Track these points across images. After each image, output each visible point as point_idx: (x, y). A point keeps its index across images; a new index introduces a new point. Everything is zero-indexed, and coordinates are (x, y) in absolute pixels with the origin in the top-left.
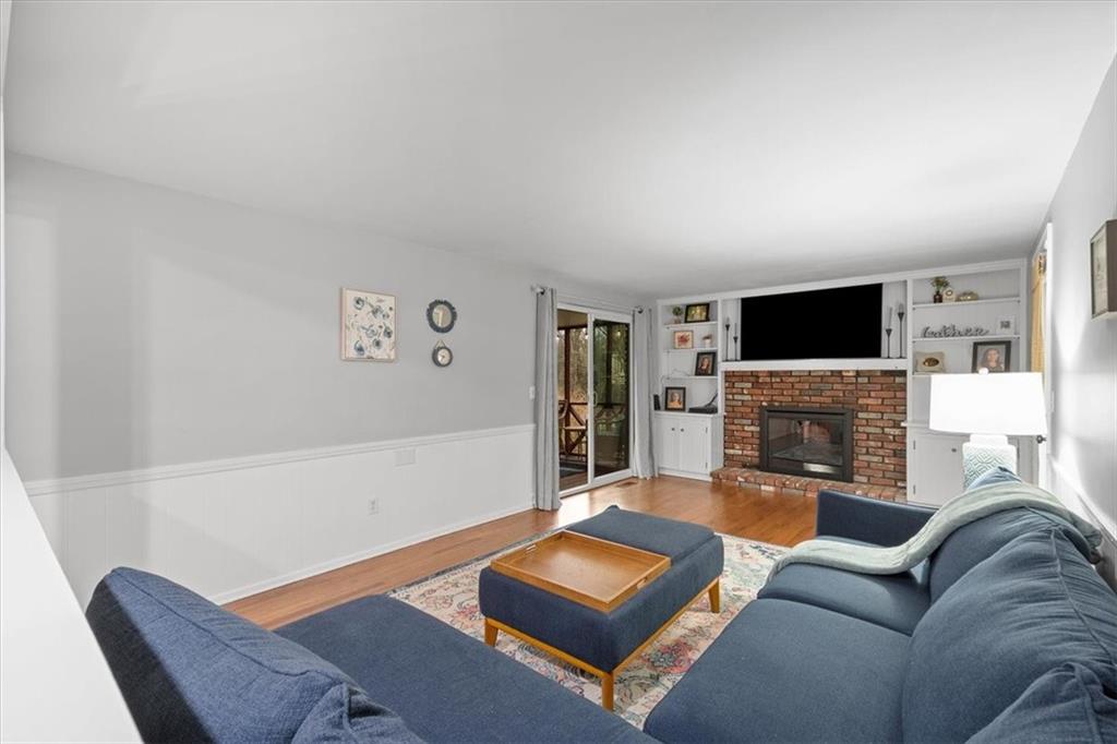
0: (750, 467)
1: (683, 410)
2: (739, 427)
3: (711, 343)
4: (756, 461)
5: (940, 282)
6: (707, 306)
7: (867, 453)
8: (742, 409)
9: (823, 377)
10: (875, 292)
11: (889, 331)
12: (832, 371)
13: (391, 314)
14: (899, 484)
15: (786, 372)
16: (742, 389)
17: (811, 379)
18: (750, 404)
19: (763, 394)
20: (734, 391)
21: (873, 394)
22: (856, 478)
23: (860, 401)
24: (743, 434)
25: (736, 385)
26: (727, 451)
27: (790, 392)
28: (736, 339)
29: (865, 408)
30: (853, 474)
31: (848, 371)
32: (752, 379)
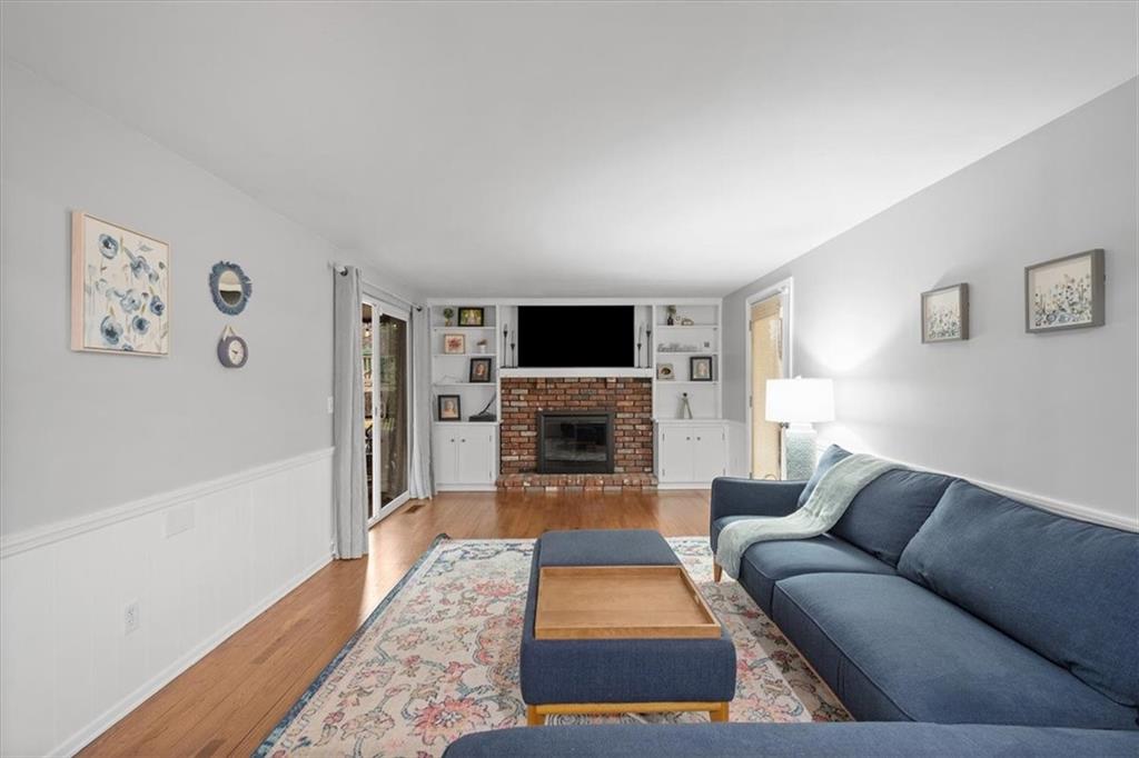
0: (526, 472)
1: (459, 419)
2: (516, 434)
3: (486, 349)
4: (533, 464)
5: (671, 309)
6: (481, 310)
7: (624, 447)
8: (519, 416)
9: (590, 383)
10: (627, 312)
11: (639, 346)
12: (597, 379)
13: (162, 273)
14: (646, 470)
15: (559, 379)
16: (519, 395)
17: (580, 385)
18: (527, 410)
19: (538, 400)
20: (511, 397)
21: (627, 397)
22: (617, 469)
23: (619, 404)
24: (521, 440)
25: (513, 391)
26: (504, 458)
27: (563, 398)
28: (513, 346)
29: (622, 410)
30: (613, 466)
31: (611, 378)
32: (528, 386)
